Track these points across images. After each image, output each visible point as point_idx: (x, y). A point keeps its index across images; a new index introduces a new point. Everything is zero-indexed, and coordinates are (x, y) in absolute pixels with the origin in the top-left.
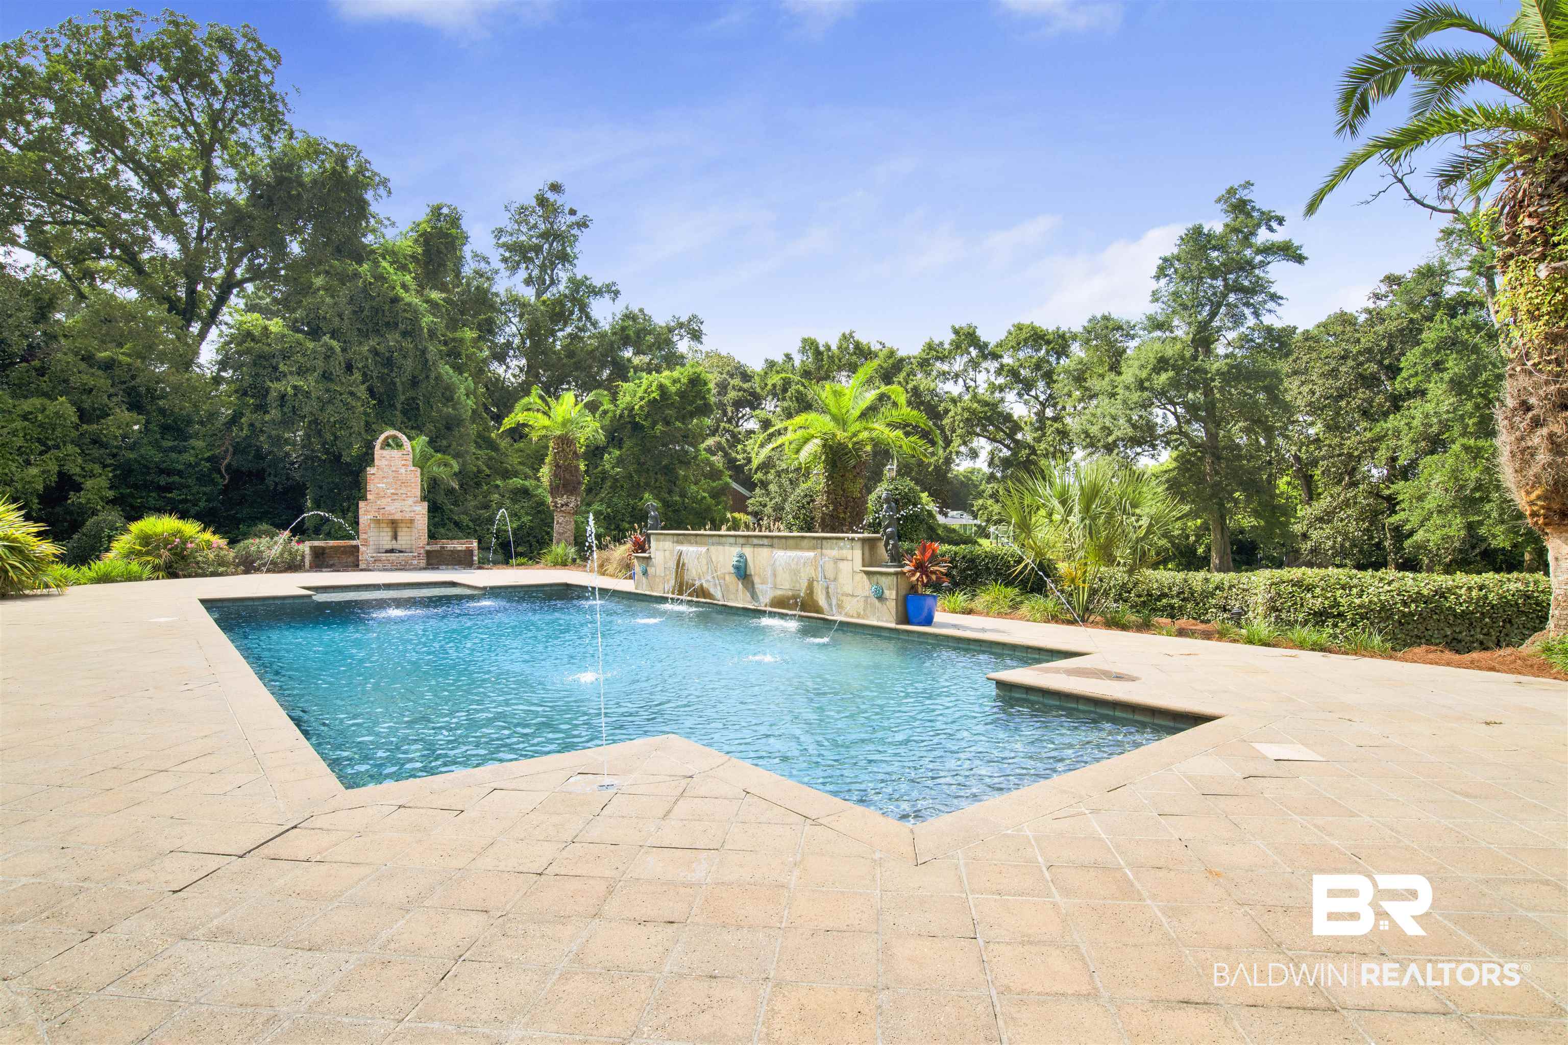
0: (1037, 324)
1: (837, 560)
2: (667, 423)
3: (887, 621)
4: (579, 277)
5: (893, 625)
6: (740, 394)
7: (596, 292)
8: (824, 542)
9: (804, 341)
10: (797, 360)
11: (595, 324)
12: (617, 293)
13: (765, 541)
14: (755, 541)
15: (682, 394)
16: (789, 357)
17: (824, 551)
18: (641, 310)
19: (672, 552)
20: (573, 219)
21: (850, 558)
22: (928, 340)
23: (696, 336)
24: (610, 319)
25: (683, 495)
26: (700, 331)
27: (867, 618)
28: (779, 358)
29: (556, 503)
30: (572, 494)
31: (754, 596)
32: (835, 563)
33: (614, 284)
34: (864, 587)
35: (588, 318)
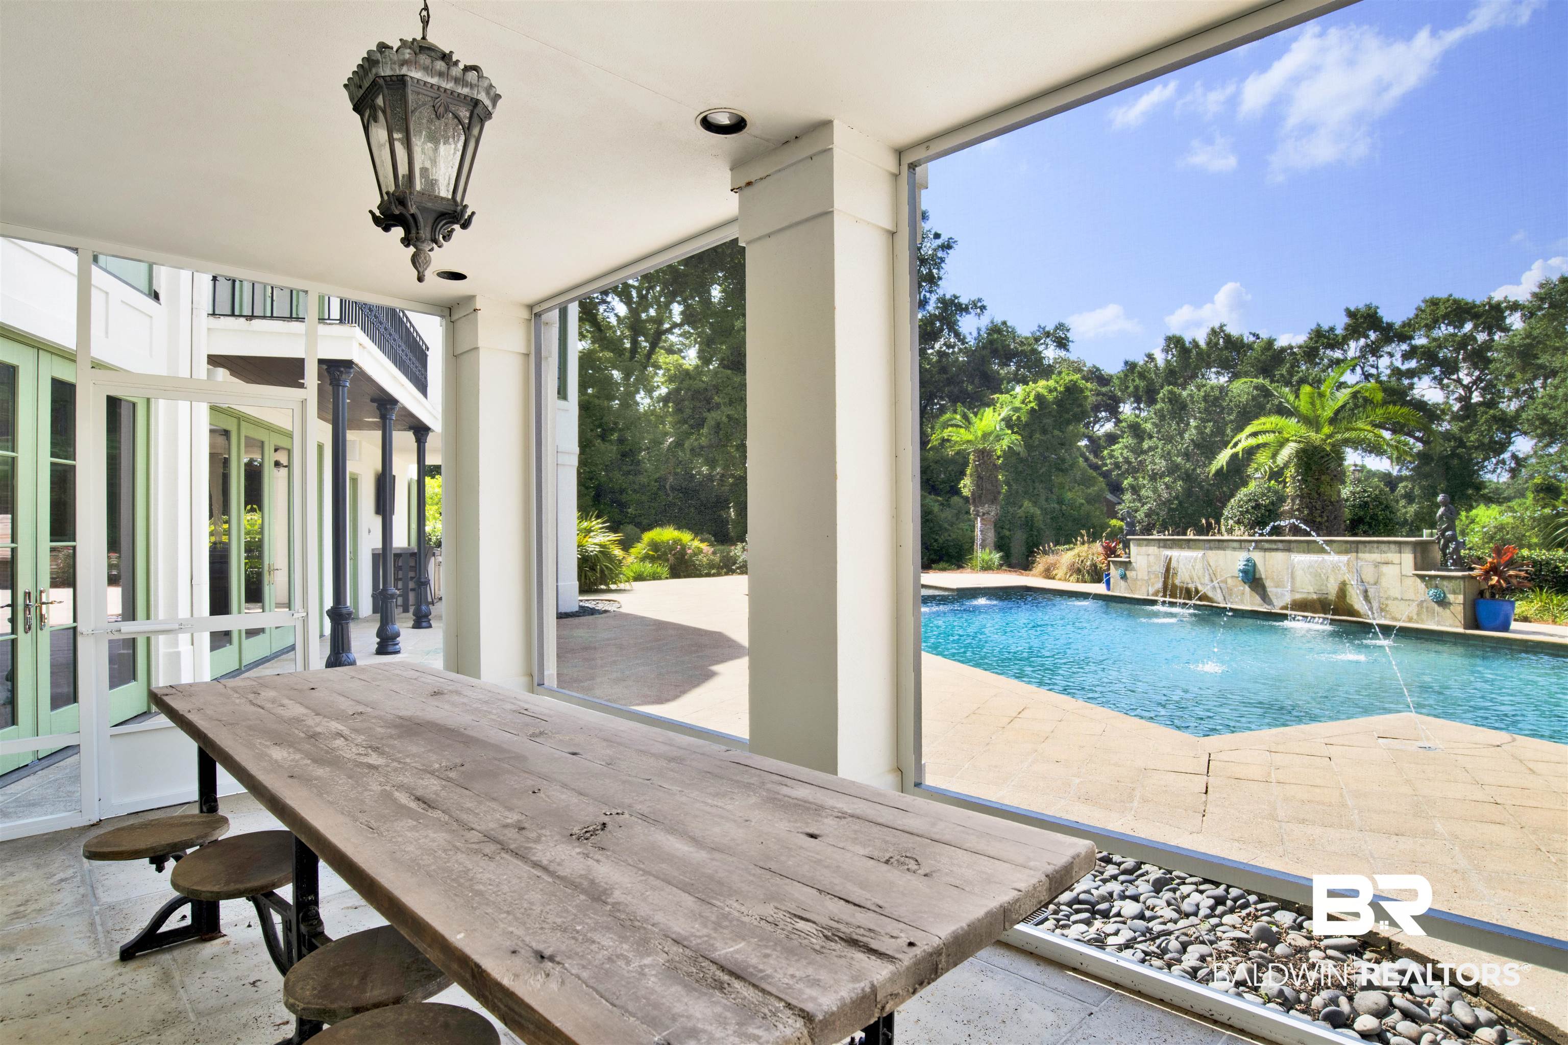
0: (1457, 295)
1: (1377, 565)
2: (1044, 432)
3: (1450, 626)
4: (948, 297)
5: (1461, 630)
6: (1099, 398)
7: (963, 309)
8: (1360, 546)
9: (1169, 339)
10: (1160, 358)
11: (963, 341)
12: (983, 308)
13: (1280, 546)
14: (1267, 546)
15: (1059, 402)
16: (1150, 357)
17: (1360, 555)
18: (1004, 323)
19: (1157, 557)
20: (939, 242)
21: (1397, 561)
22: (1314, 326)
23: (1062, 343)
24: (975, 334)
25: (1060, 502)
26: (1067, 338)
27: (1423, 622)
28: (1141, 360)
29: (978, 511)
30: (993, 503)
31: (1265, 597)
32: (1376, 566)
33: (980, 300)
34: (1419, 591)
35: (957, 335)
